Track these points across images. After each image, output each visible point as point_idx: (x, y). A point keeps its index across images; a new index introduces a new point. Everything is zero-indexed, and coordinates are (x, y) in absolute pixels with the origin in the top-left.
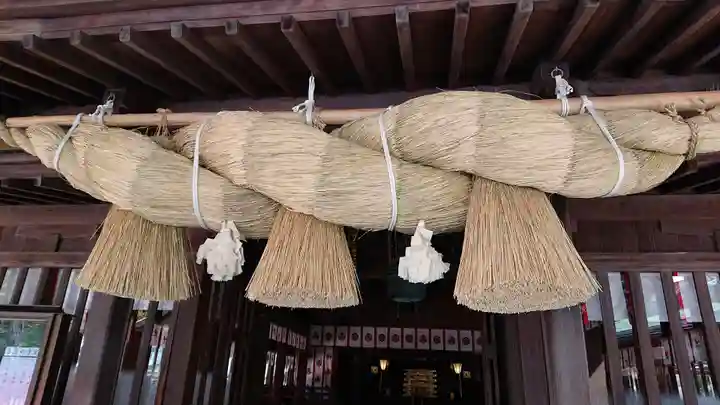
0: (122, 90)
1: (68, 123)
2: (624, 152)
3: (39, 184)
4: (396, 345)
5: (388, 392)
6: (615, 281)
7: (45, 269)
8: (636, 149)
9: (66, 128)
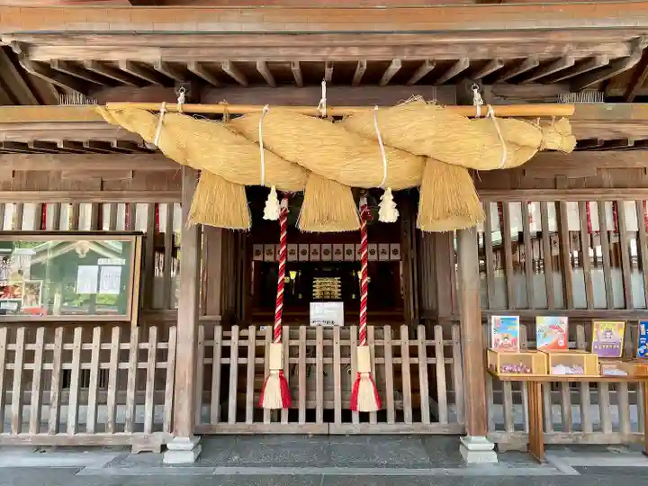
0: (189, 83)
1: (156, 109)
2: (507, 146)
3: (115, 146)
4: (304, 258)
5: (300, 296)
6: (494, 207)
7: (94, 204)
8: (511, 144)
9: (156, 112)
